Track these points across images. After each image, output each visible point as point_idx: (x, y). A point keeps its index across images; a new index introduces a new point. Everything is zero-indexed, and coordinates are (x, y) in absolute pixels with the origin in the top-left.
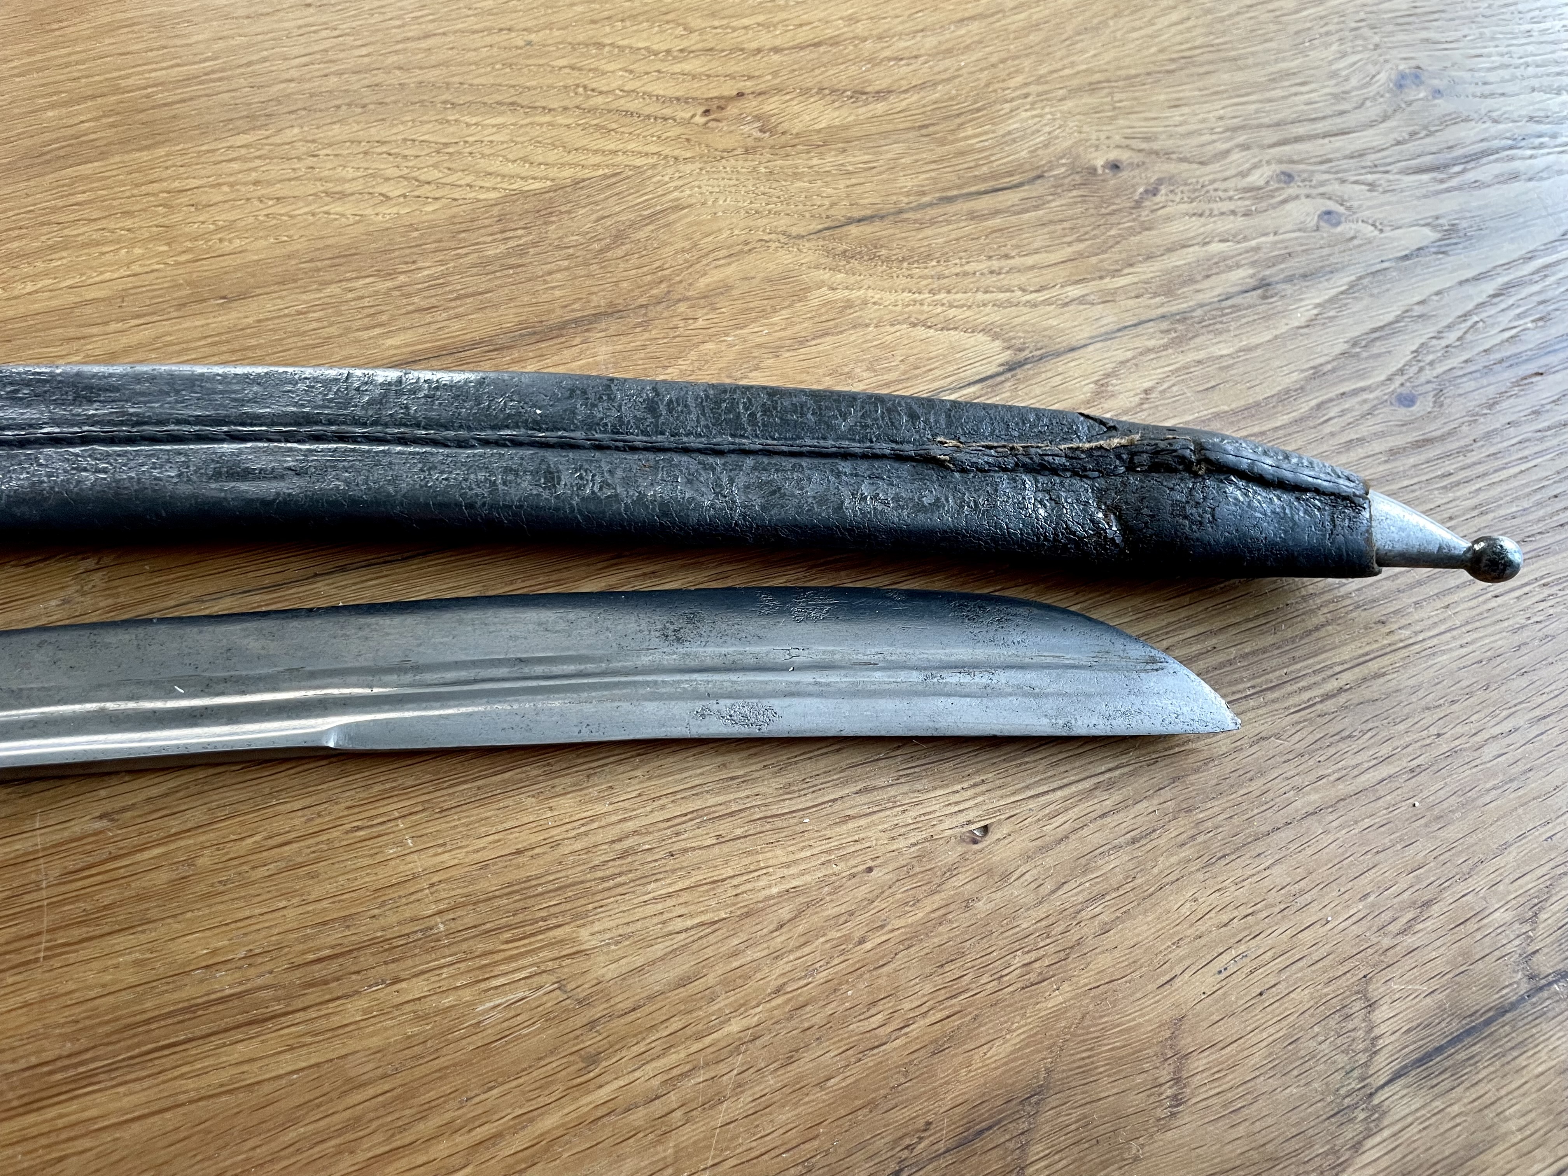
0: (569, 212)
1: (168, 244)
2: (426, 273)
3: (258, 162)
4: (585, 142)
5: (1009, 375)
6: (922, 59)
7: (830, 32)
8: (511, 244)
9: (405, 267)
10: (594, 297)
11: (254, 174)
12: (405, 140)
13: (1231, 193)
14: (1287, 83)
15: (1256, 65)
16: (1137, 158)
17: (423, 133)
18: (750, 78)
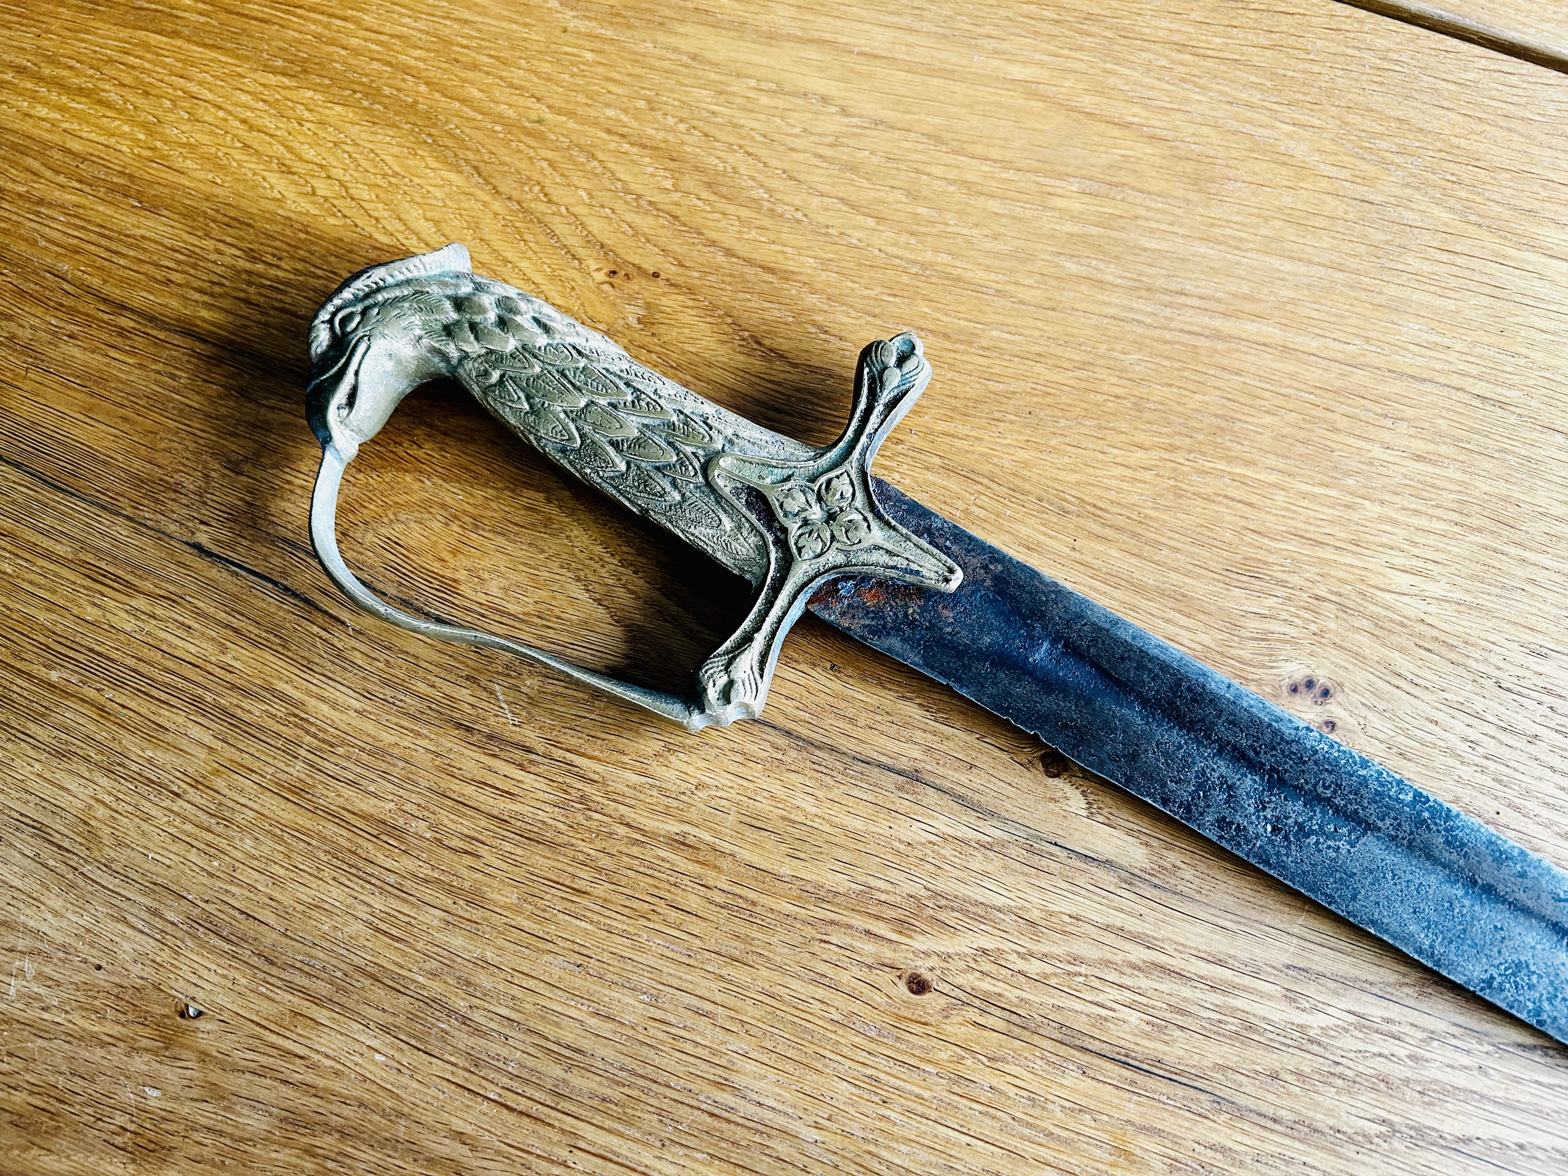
2: (280, 273)
3: (261, 105)
4: (493, 237)
7: (791, 266)
9: (270, 259)
11: (249, 114)
12: (372, 151)
15: (1160, 563)
17: (390, 153)
18: (681, 265)
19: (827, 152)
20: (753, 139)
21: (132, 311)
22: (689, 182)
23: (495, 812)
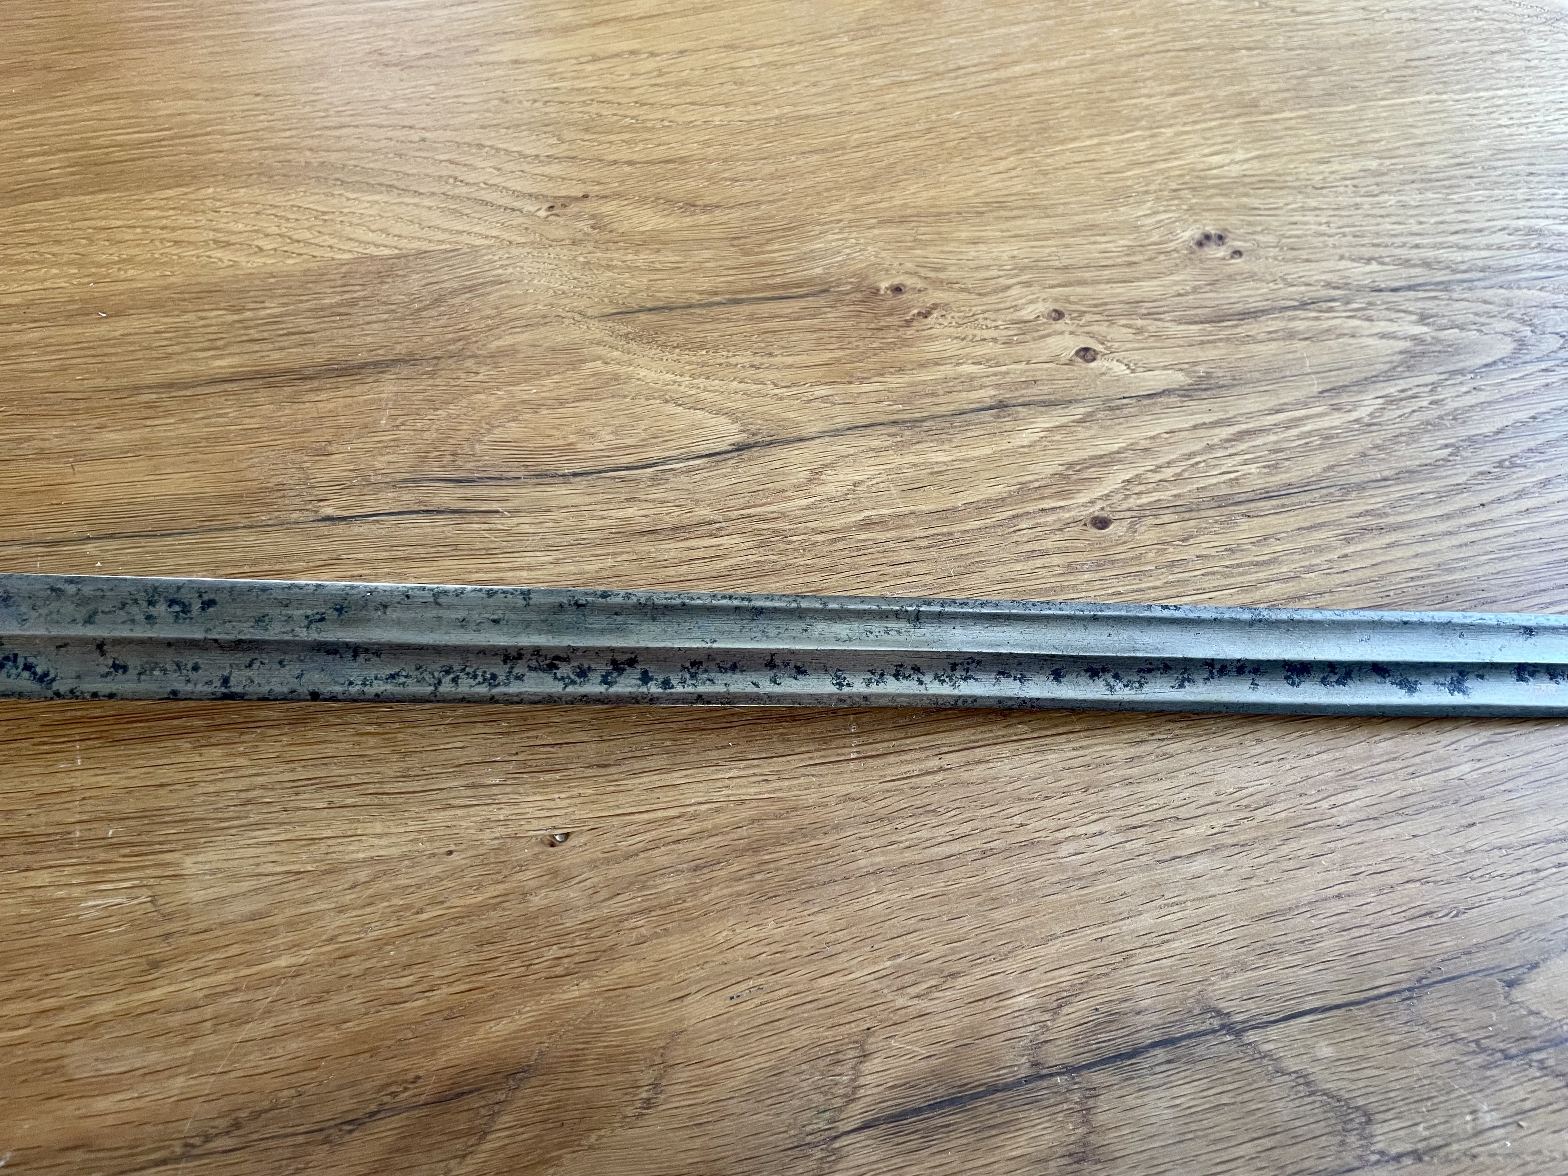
0: (404, 276)
1: (79, 268)
2: (269, 311)
3: (172, 212)
4: (439, 222)
5: (734, 454)
6: (756, 183)
7: (683, 153)
8: (346, 296)
9: (253, 306)
10: (399, 347)
11: (164, 221)
12: (293, 206)
13: (1000, 323)
14: (1088, 233)
15: (1063, 215)
16: (920, 285)
17: (310, 202)
18: (599, 183)
19: (659, 81)
20: (597, 93)
21: (149, 387)
22: (568, 135)
23: (715, 574)
